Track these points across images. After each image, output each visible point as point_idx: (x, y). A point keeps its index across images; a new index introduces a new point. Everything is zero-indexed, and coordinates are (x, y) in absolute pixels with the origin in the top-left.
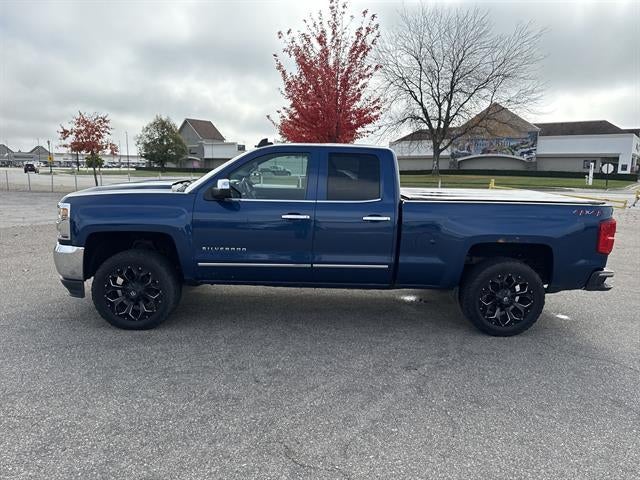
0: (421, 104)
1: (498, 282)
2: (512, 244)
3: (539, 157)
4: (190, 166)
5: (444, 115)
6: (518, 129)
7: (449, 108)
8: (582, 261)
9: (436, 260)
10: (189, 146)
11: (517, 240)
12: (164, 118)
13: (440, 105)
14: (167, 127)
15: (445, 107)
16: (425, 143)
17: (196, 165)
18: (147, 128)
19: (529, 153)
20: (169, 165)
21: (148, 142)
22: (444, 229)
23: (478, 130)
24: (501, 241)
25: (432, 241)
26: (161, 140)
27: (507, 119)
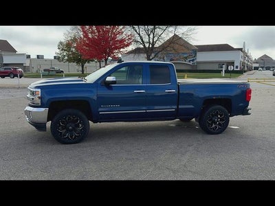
0: (139, 34)
1: (213, 113)
3: (198, 63)
5: (151, 41)
6: (188, 48)
7: (154, 37)
8: (241, 104)
13: (149, 35)
15: (151, 36)
16: (142, 55)
19: (193, 60)
23: (169, 49)
27: (183, 43)
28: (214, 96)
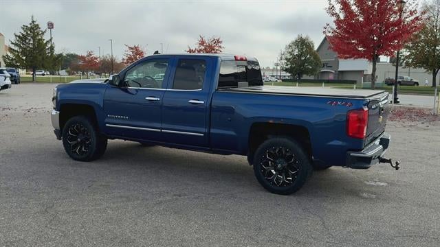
1: (272, 152)
2: (279, 124)
4: (326, 78)
9: (233, 133)
10: (322, 60)
11: (282, 122)
12: (304, 37)
14: (306, 44)
17: (331, 77)
18: (290, 46)
20: (305, 77)
21: (289, 57)
22: (237, 111)
24: (271, 121)
25: (229, 119)
26: (300, 56)
28: (270, 118)
